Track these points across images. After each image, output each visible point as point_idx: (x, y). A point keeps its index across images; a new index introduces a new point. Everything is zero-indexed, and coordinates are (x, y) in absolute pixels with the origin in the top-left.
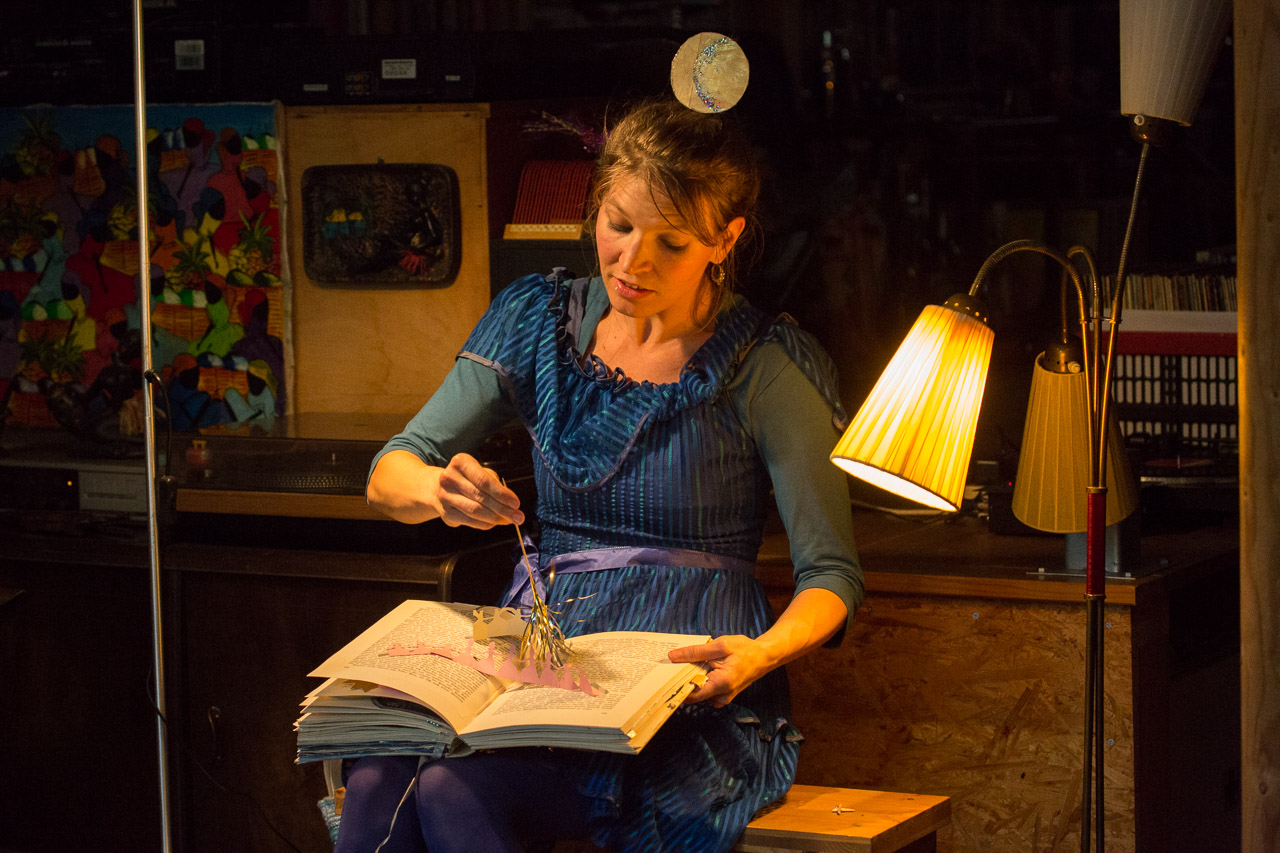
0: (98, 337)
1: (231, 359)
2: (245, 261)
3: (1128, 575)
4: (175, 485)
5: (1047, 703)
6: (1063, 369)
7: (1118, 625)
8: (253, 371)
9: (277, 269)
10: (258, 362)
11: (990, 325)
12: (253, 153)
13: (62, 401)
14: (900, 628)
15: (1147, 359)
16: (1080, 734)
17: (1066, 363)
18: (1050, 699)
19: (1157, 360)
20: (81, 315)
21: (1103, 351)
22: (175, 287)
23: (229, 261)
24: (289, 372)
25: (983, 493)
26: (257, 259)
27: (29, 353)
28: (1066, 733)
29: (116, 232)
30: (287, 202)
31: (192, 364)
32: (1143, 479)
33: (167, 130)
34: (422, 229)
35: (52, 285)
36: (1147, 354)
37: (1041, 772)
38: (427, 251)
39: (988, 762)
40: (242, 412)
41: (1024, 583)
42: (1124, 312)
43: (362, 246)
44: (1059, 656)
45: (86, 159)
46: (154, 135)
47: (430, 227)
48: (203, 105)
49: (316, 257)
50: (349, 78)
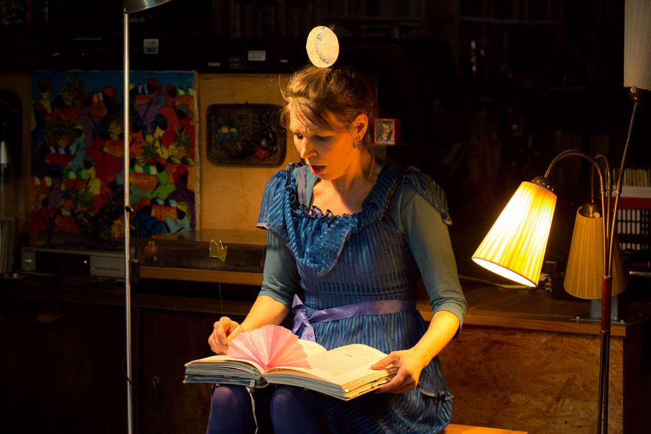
0: (101, 189)
1: (168, 202)
2: (176, 151)
3: (622, 321)
4: (139, 264)
5: (579, 386)
6: (591, 216)
7: (616, 347)
8: (179, 207)
9: (193, 156)
10: (183, 203)
11: (554, 192)
12: (182, 97)
13: (83, 220)
14: (505, 345)
15: (634, 212)
16: (595, 402)
17: (593, 213)
18: (581, 383)
19: (638, 212)
20: (93, 176)
21: (612, 208)
23: (168, 151)
24: (197, 208)
25: (549, 278)
26: (182, 151)
27: (66, 195)
28: (588, 401)
29: (112, 135)
30: (198, 122)
31: (149, 203)
32: (630, 273)
33: (139, 84)
34: (266, 137)
35: (78, 162)
36: (633, 209)
37: (575, 421)
38: (269, 148)
39: (548, 415)
40: (173, 228)
41: (569, 324)
42: (623, 187)
43: (236, 146)
44: (586, 362)
45: (98, 98)
46: (132, 87)
47: (271, 136)
48: (157, 72)
49: (212, 150)
50: (231, 60)
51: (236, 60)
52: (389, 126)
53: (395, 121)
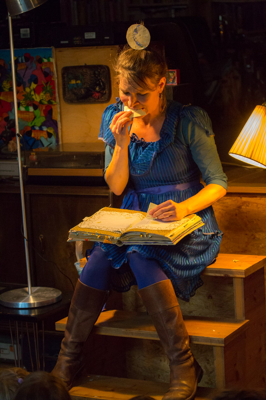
1: (42, 128)
2: (45, 97)
4: (27, 168)
8: (49, 131)
9: (55, 99)
10: (50, 128)
12: (46, 63)
14: (251, 204)
22: (23, 105)
23: (40, 97)
24: (59, 131)
26: (48, 96)
29: (5, 89)
30: (57, 78)
31: (29, 129)
33: (20, 57)
34: (99, 85)
38: (101, 92)
40: (46, 143)
43: (81, 91)
46: (16, 58)
47: (101, 84)
48: (30, 48)
49: (66, 95)
50: (75, 39)
51: (77, 39)
52: (173, 74)
53: (177, 71)
